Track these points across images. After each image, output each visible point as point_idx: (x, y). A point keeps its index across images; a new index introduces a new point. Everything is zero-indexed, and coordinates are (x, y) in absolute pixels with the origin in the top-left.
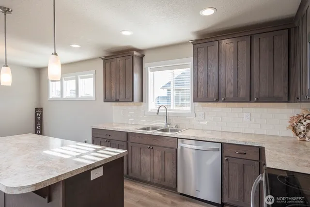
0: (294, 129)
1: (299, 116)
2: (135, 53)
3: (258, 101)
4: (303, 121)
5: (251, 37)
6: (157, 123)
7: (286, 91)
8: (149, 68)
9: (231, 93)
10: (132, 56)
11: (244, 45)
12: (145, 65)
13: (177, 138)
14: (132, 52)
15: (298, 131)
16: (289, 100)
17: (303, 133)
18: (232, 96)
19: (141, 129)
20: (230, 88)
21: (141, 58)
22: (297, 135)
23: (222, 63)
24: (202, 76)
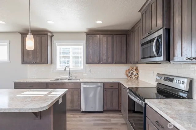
0: (127, 75)
1: (129, 70)
2: (49, 34)
3: (116, 63)
4: (130, 72)
5: (113, 36)
6: (62, 77)
7: (126, 60)
8: (57, 44)
9: (105, 60)
10: (47, 35)
11: (110, 38)
12: (54, 42)
13: (81, 83)
14: (47, 33)
15: (129, 76)
16: (126, 63)
17: (130, 76)
18: (105, 61)
19: (55, 80)
20: (104, 57)
21: (52, 37)
22: (128, 77)
23: (101, 45)
24: (91, 51)
